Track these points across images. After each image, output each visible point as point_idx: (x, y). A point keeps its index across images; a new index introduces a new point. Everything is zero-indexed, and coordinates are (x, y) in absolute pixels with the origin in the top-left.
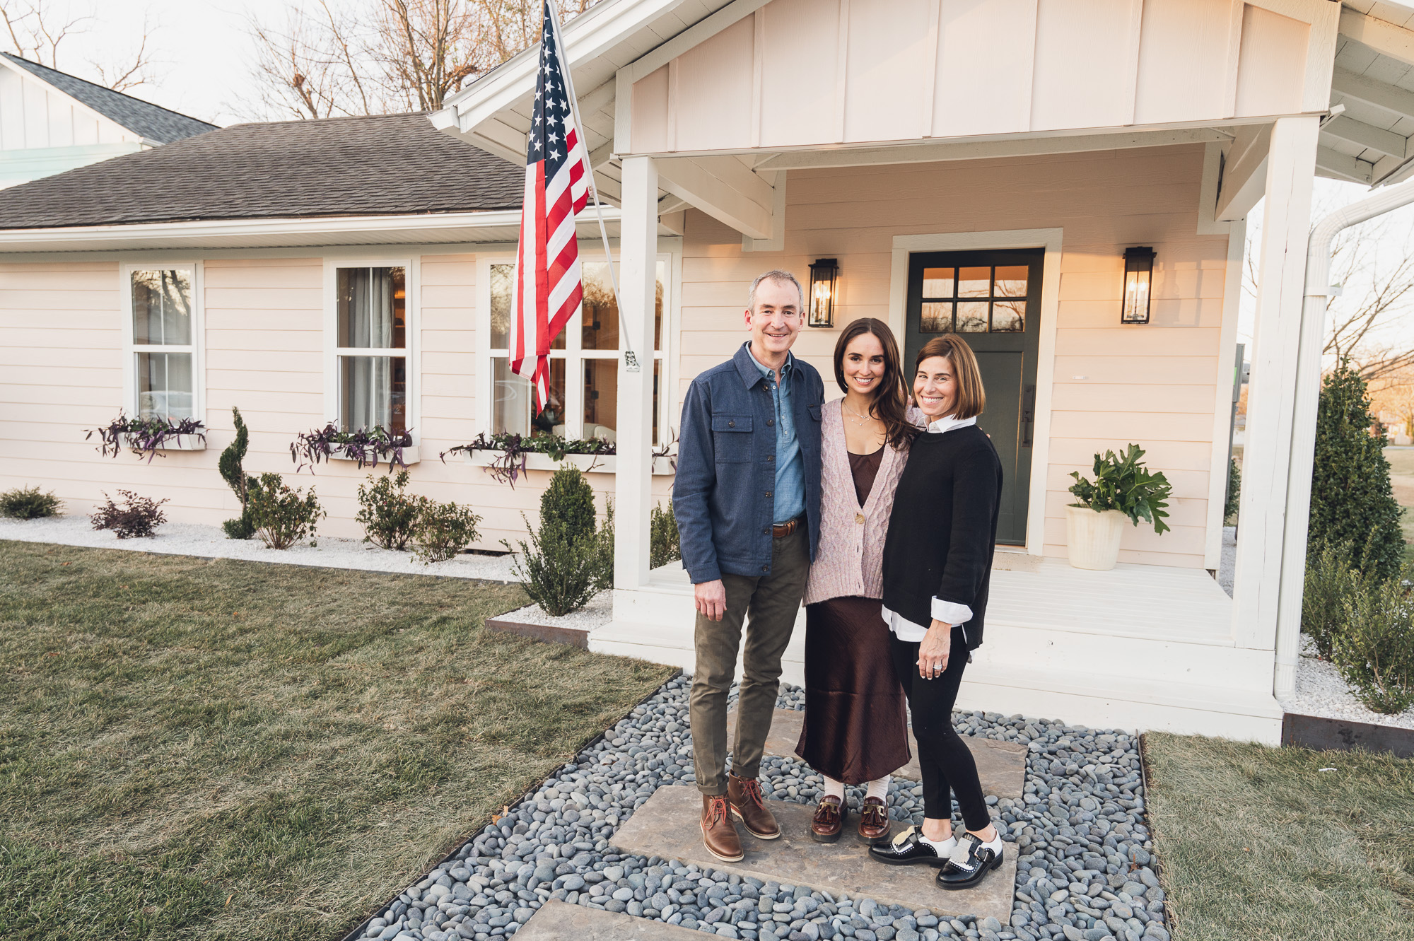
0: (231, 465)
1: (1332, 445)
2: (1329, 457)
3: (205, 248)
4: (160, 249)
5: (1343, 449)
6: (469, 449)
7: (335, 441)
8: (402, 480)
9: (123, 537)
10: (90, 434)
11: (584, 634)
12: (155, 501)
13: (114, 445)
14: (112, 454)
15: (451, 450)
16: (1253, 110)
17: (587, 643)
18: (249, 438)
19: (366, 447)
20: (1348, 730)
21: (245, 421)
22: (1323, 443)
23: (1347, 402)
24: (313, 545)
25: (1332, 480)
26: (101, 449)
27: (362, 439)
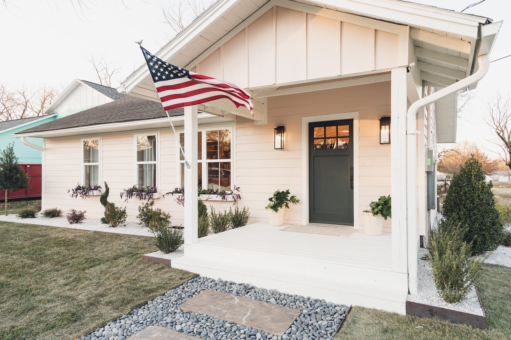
0: (104, 199)
1: (467, 188)
2: (466, 192)
3: (103, 133)
4: (91, 134)
5: (472, 189)
6: (172, 193)
7: (135, 192)
8: (152, 204)
9: (71, 224)
10: (69, 191)
11: (170, 261)
12: (82, 212)
13: (76, 194)
14: (75, 197)
15: (166, 194)
16: (382, 67)
17: (171, 264)
18: (109, 191)
19: (143, 193)
20: (431, 309)
21: (108, 186)
22: (464, 186)
23: (473, 171)
24: (125, 226)
25: (468, 201)
26: (71, 196)
27: (142, 191)
